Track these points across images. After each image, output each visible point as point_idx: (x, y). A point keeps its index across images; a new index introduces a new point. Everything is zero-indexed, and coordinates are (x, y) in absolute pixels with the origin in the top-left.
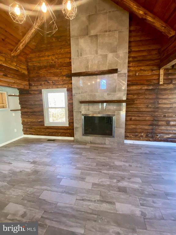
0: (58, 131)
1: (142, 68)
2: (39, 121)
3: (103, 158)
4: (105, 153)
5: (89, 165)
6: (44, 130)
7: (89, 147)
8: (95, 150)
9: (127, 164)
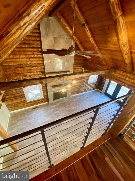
0: (38, 102)
1: (78, 68)
2: (22, 101)
3: (67, 108)
4: (67, 105)
5: (66, 113)
6: (27, 104)
7: (59, 105)
8: (62, 105)
9: (76, 107)
